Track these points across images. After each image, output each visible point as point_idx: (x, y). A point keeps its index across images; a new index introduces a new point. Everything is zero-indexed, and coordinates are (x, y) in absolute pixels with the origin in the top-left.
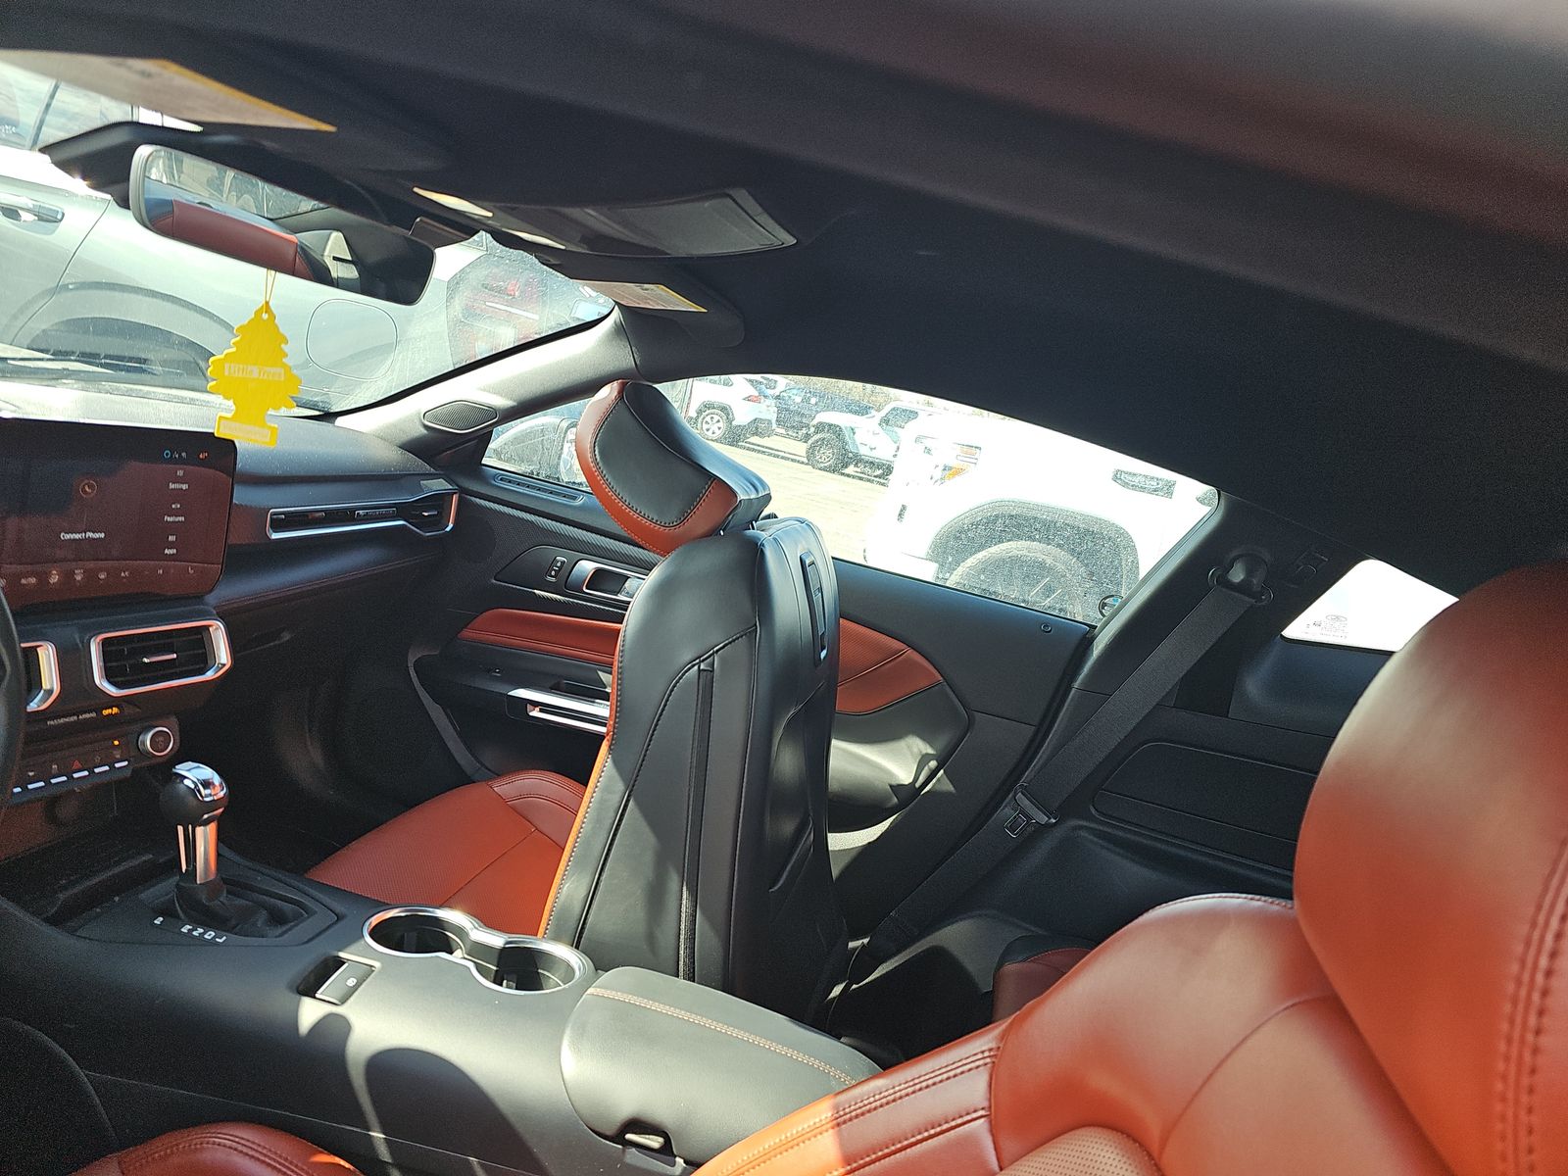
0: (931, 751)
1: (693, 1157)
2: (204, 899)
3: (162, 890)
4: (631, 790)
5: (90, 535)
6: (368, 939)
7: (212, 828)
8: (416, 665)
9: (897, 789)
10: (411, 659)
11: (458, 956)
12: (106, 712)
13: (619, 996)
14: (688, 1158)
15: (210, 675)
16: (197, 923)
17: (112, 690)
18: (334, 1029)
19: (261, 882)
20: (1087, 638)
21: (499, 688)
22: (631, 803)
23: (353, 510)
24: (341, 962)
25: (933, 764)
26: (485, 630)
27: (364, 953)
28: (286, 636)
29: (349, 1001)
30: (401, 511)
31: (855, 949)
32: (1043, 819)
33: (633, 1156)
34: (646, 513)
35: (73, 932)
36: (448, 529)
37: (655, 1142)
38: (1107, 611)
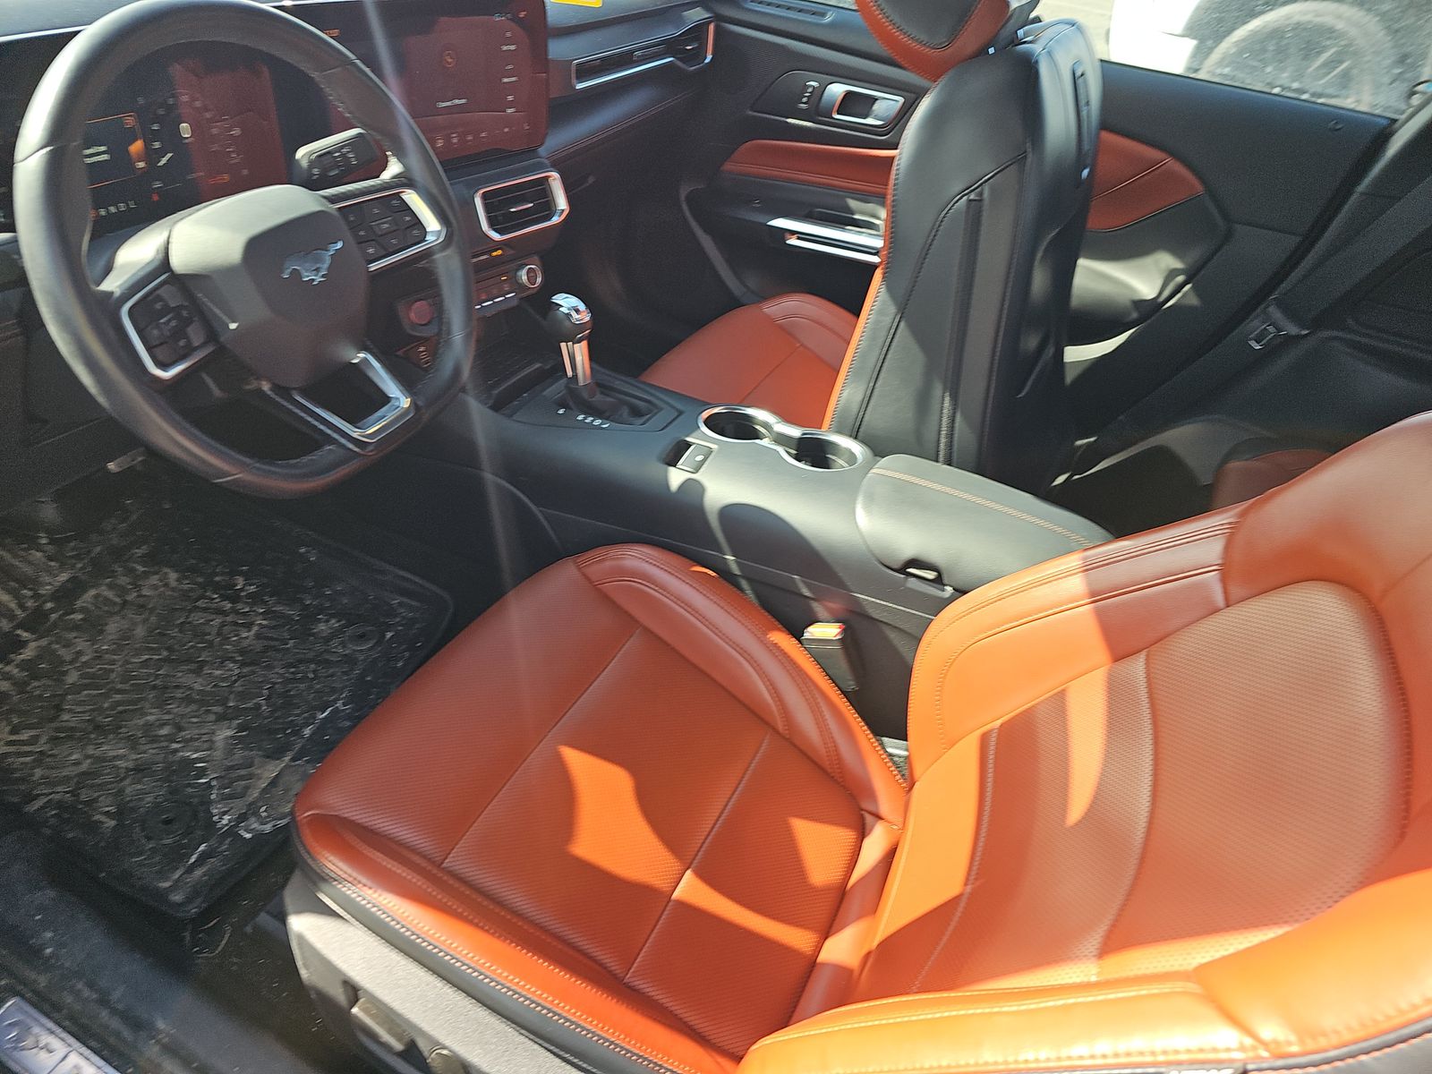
0: (1178, 264)
1: (960, 586)
2: (585, 395)
3: (555, 389)
4: (903, 311)
5: (457, 102)
6: (704, 429)
7: (584, 344)
8: (688, 199)
9: (1139, 304)
10: (683, 194)
11: (765, 442)
12: (494, 254)
13: (897, 475)
14: (956, 587)
15: (556, 220)
16: (588, 414)
17: (495, 236)
18: (693, 489)
19: (618, 384)
20: (1385, 132)
21: (759, 218)
22: (902, 324)
23: (631, 52)
24: (689, 445)
25: (1180, 279)
26: (745, 163)
27: (704, 437)
28: (591, 180)
29: (701, 470)
30: (670, 46)
31: (1081, 446)
32: (1293, 330)
33: (912, 583)
34: (913, 36)
35: (510, 416)
36: (707, 61)
37: (931, 575)
38: (1416, 100)
